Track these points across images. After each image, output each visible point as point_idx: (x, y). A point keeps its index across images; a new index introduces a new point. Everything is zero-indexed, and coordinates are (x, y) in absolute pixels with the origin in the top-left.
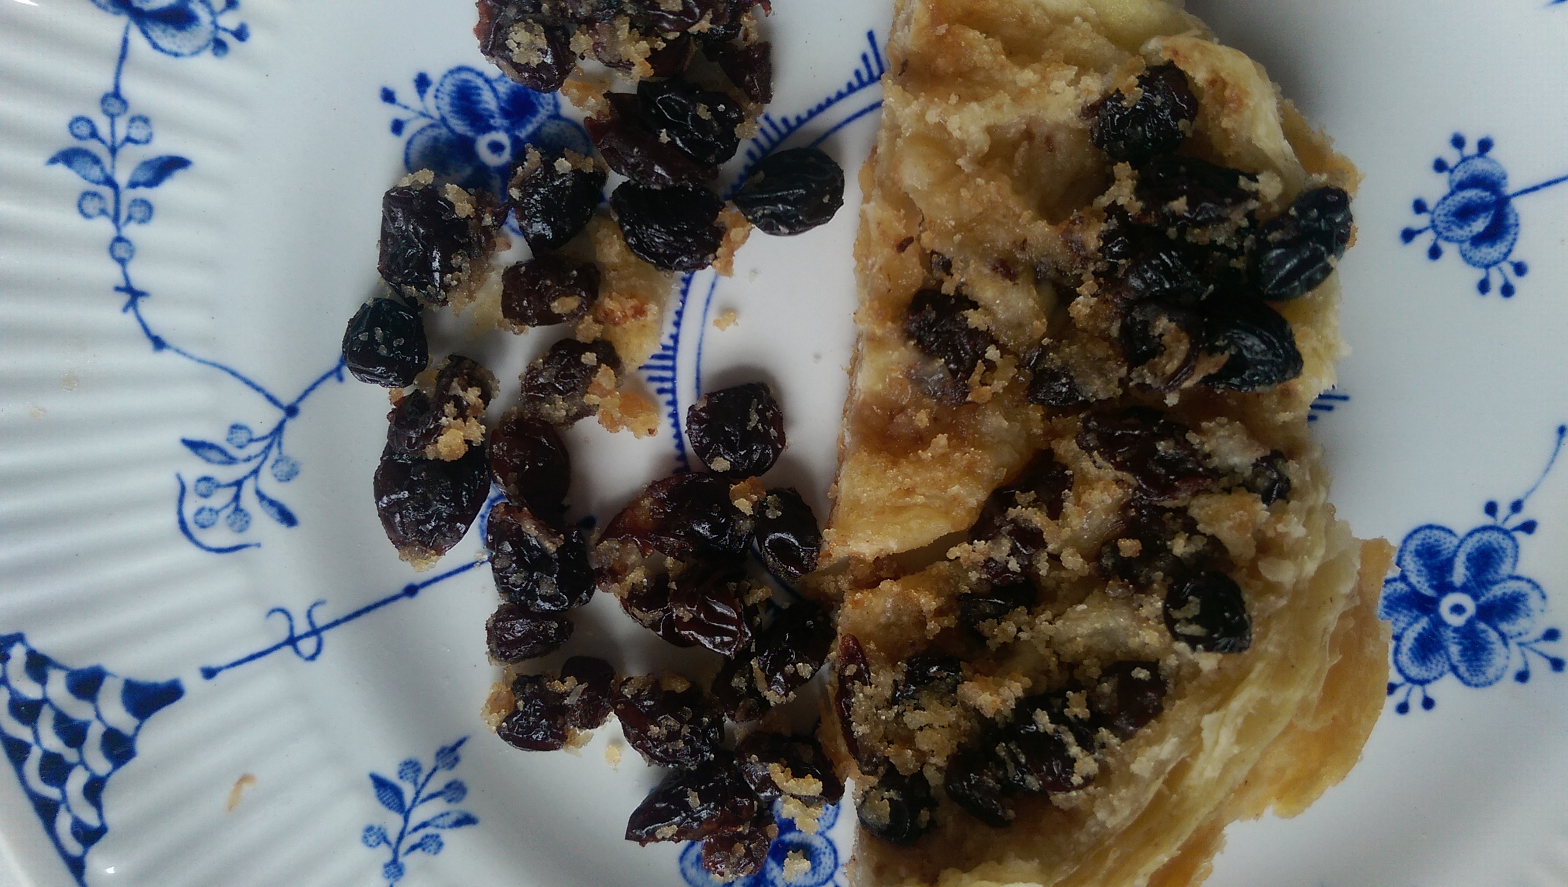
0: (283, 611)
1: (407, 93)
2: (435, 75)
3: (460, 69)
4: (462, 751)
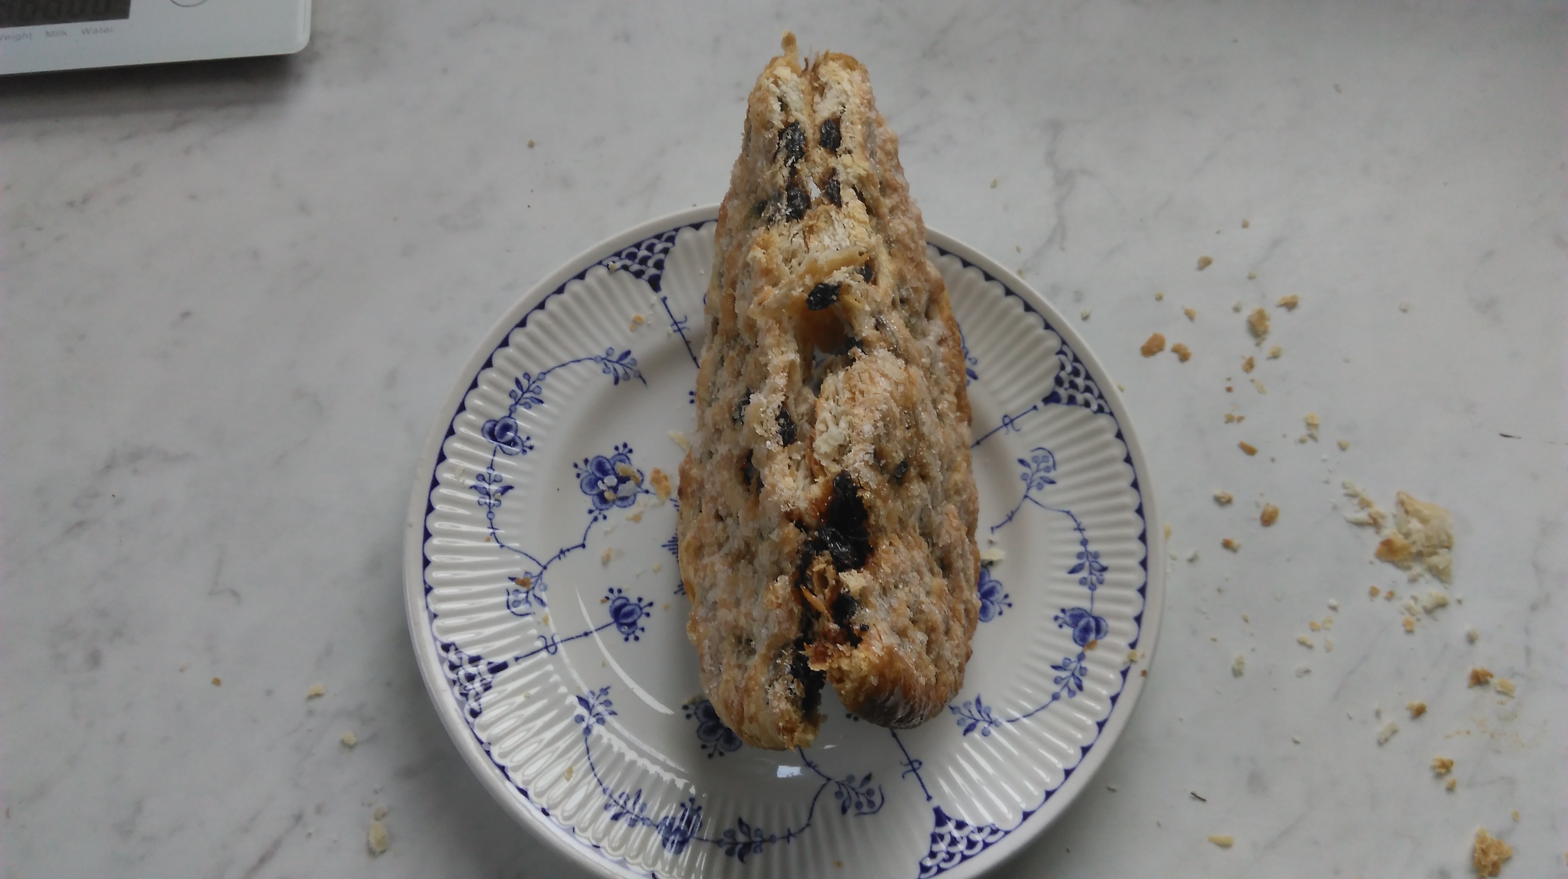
0: (544, 637)
1: (581, 464)
2: (590, 458)
3: (598, 457)
4: (609, 690)
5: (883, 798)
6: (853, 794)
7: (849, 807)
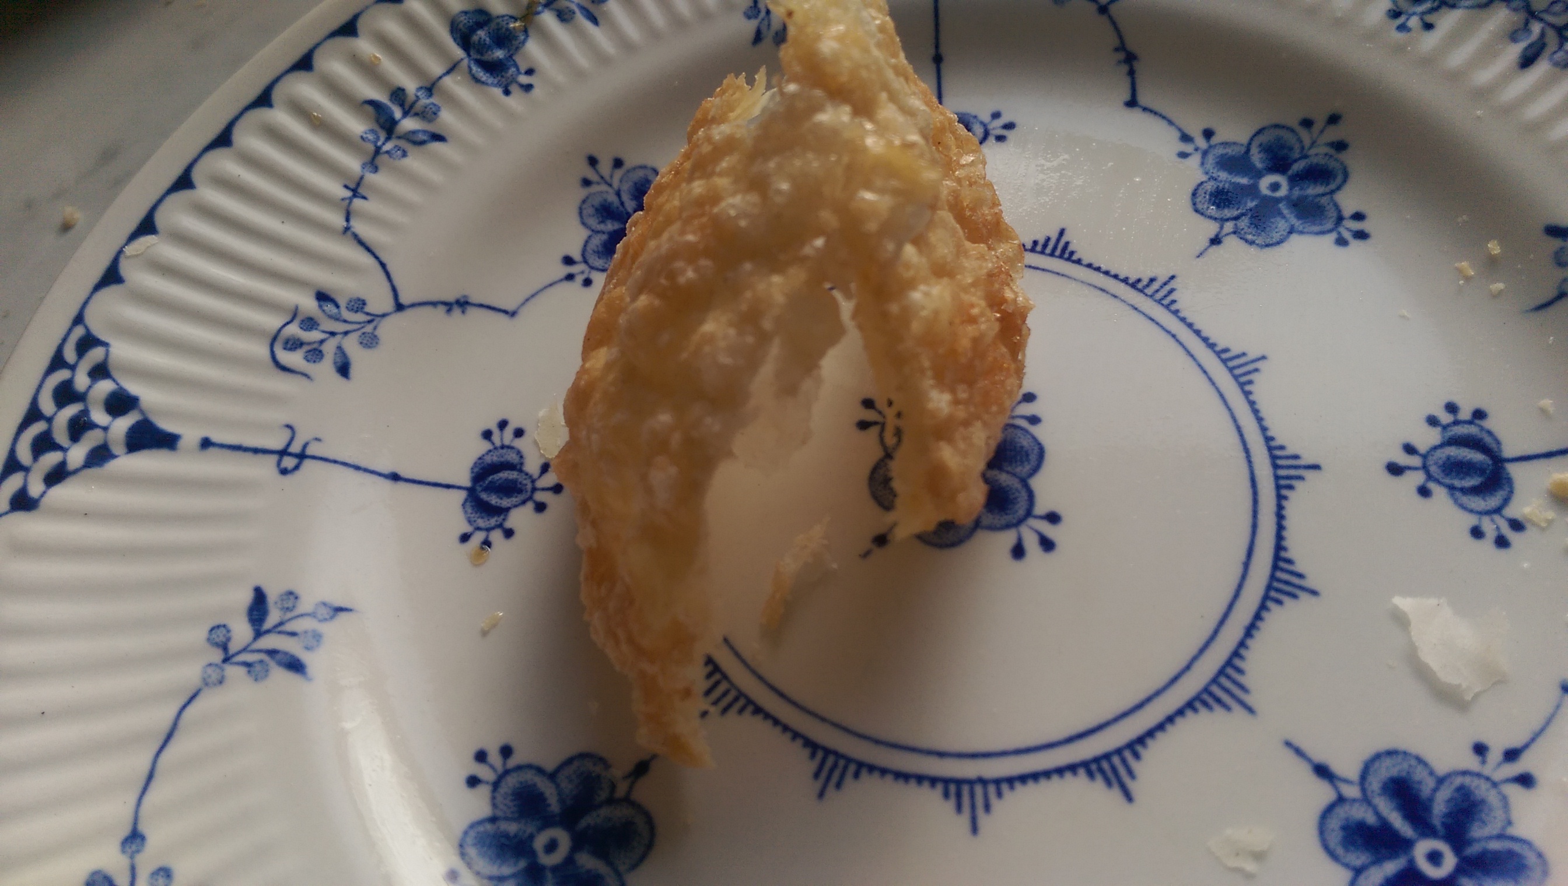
5: (284, 369)
6: (340, 327)
7: (320, 306)
